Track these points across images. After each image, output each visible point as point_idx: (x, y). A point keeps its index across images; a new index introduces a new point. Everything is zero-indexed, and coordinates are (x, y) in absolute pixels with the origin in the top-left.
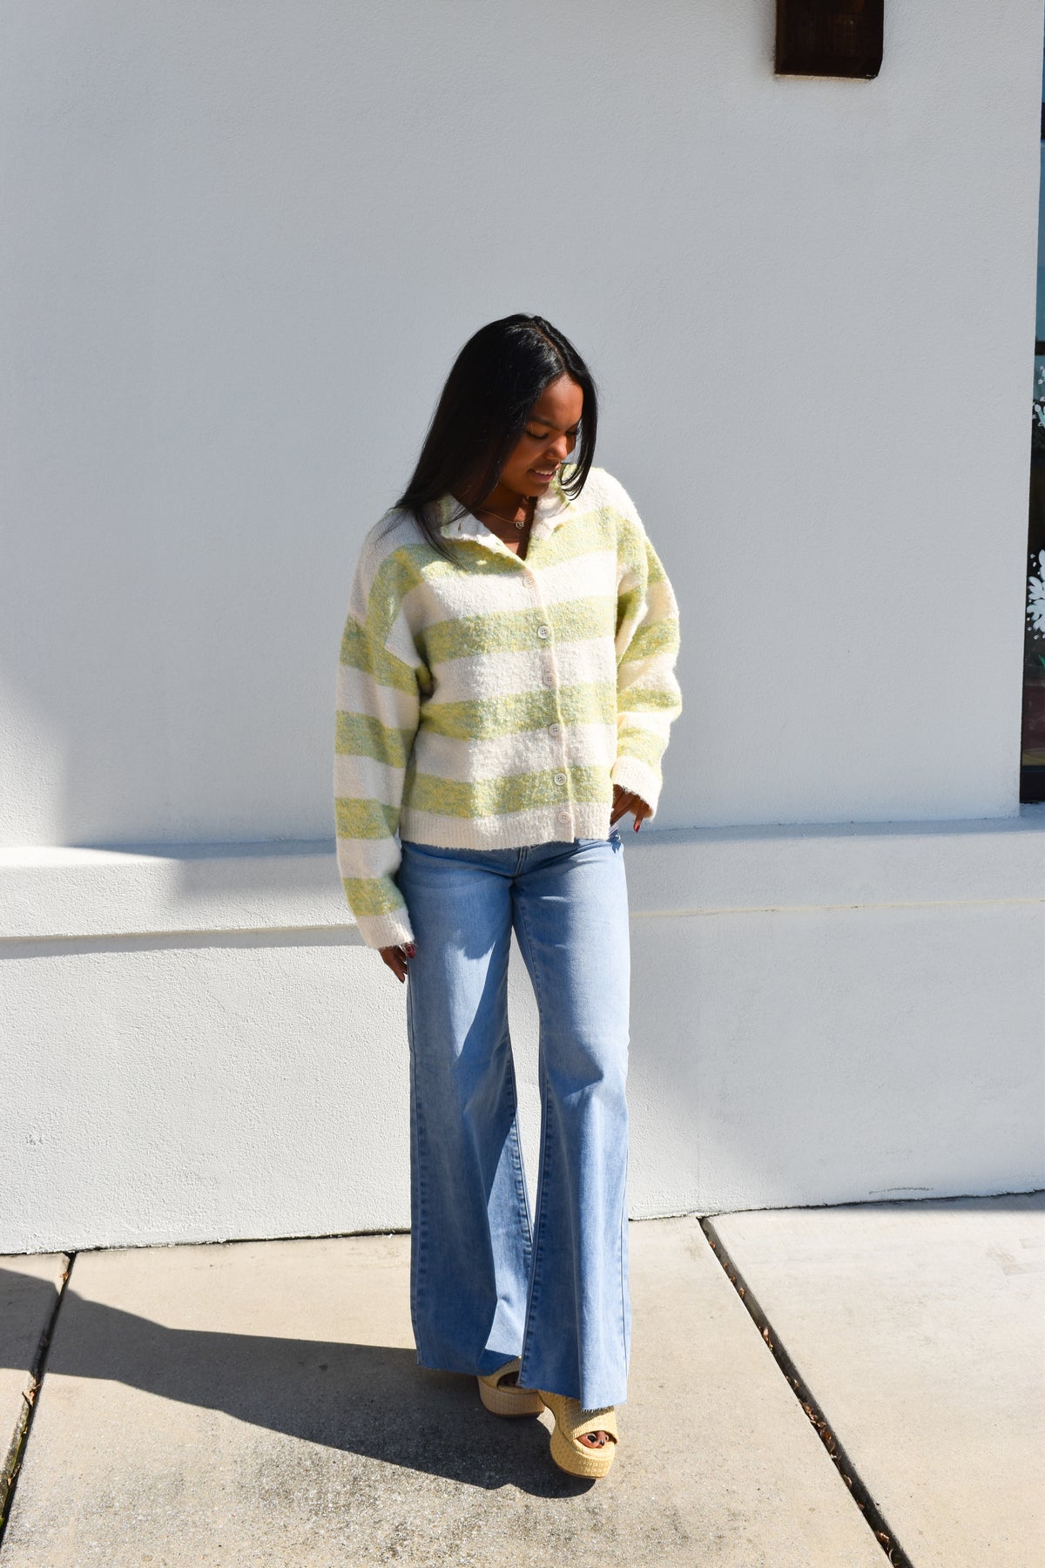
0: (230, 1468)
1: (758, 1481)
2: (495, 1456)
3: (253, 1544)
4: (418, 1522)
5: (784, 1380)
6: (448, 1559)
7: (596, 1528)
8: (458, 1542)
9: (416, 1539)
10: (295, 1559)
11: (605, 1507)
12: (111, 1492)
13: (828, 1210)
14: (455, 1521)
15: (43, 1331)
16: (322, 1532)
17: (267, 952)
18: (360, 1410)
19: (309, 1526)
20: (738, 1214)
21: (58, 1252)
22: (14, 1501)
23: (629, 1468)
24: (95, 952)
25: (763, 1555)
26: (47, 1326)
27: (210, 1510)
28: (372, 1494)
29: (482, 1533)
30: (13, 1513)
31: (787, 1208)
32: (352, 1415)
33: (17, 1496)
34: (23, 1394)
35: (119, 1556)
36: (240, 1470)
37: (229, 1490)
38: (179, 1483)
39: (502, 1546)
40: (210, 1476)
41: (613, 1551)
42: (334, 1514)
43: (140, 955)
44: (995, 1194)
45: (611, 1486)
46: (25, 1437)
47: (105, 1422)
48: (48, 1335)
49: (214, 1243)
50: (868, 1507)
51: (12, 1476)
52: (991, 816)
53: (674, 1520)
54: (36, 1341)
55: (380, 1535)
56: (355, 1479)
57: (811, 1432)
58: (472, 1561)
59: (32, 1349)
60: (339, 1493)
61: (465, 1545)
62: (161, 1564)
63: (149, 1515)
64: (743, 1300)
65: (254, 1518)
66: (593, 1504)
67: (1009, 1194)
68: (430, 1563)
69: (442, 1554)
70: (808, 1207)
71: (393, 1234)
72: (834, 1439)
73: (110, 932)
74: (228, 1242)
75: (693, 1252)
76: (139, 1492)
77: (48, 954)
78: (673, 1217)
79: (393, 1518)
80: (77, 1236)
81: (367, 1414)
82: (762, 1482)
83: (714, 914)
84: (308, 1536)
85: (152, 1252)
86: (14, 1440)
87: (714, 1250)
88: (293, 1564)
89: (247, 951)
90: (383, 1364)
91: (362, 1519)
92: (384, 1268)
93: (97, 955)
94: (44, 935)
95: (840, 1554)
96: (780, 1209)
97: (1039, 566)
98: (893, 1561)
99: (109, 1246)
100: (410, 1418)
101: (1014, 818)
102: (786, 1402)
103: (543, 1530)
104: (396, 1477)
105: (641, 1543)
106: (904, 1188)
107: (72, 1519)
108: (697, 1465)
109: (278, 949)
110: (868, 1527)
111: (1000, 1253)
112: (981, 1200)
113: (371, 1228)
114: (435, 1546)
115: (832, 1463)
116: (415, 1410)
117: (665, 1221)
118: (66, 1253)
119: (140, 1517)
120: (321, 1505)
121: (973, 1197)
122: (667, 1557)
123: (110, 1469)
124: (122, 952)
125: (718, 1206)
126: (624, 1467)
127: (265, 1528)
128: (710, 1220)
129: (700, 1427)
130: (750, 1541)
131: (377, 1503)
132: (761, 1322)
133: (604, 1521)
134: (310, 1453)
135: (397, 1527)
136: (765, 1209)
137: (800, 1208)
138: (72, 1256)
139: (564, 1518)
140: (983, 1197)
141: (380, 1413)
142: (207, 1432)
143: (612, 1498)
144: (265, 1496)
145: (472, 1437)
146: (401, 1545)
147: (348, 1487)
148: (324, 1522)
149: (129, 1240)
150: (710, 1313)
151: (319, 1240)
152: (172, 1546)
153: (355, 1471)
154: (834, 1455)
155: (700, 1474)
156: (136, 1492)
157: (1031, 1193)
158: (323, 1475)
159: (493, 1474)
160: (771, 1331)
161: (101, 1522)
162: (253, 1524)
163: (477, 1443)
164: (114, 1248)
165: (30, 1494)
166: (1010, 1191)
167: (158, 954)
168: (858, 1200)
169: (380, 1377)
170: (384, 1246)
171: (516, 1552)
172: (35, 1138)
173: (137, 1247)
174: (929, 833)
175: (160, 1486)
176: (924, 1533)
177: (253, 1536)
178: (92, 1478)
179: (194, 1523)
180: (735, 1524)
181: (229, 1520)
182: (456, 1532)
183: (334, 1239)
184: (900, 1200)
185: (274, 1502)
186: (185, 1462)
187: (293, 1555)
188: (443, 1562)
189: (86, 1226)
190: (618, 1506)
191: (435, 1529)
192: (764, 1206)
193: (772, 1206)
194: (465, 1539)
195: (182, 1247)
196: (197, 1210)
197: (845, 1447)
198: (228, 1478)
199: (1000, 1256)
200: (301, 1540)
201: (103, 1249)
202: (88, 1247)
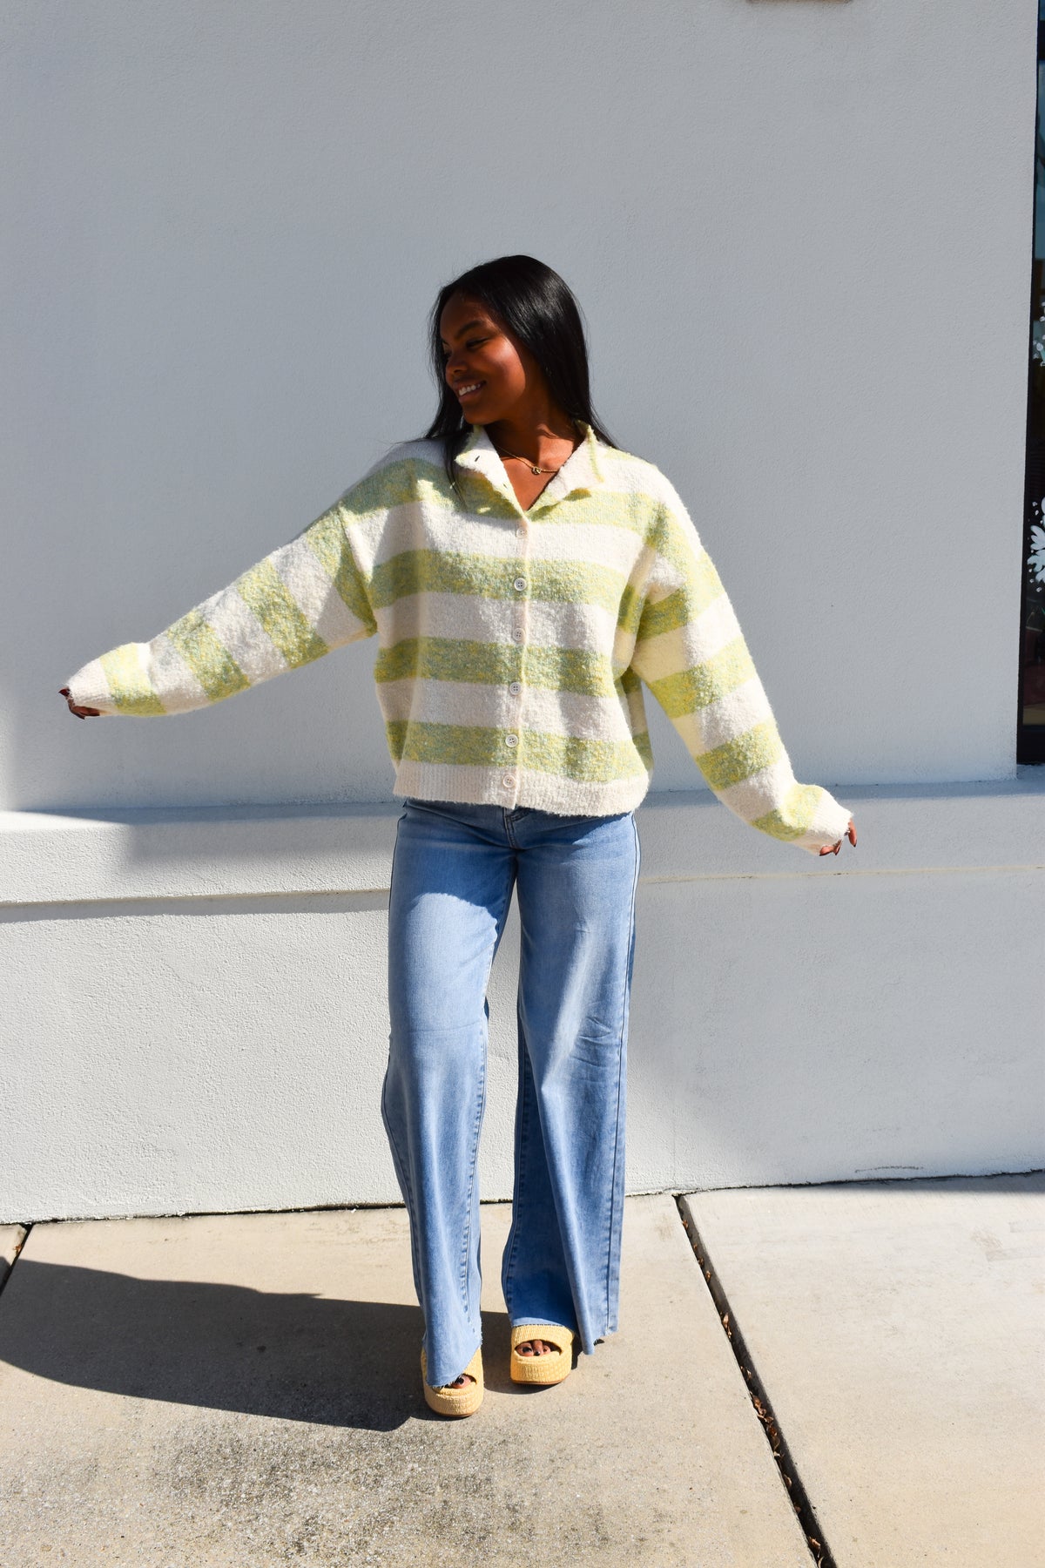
0: (147, 1454)
1: (691, 1479)
3: (156, 1535)
4: (330, 1516)
5: (738, 1370)
6: (354, 1556)
7: (513, 1527)
8: (368, 1538)
9: (325, 1534)
10: (197, 1552)
11: (526, 1504)
12: (22, 1477)
13: (811, 1188)
14: (369, 1515)
16: (230, 1524)
17: (222, 920)
19: (217, 1517)
20: (716, 1193)
21: (14, 1224)
23: (558, 1463)
24: (46, 919)
25: (684, 1561)
27: (119, 1498)
28: (288, 1486)
29: (394, 1529)
31: (767, 1186)
32: (282, 1400)
35: (18, 1546)
36: (157, 1456)
37: (142, 1477)
38: (94, 1467)
39: (413, 1544)
40: (125, 1462)
41: (527, 1552)
42: (245, 1506)
43: (92, 922)
44: (989, 1174)
45: (537, 1481)
47: (30, 1402)
49: (173, 1216)
50: (805, 1510)
52: (986, 779)
53: (597, 1520)
55: (289, 1528)
56: (273, 1468)
57: (756, 1427)
60: (253, 1483)
61: (374, 1543)
62: (59, 1554)
63: (57, 1502)
64: (708, 1284)
65: (162, 1508)
66: (514, 1501)
67: (1004, 1174)
68: (334, 1560)
69: (348, 1552)
70: (790, 1186)
71: (357, 1209)
72: (780, 1435)
73: (60, 899)
74: (188, 1215)
75: (663, 1232)
76: (50, 1477)
78: (648, 1194)
79: (305, 1511)
80: (33, 1208)
81: (297, 1399)
82: (695, 1480)
83: (689, 881)
84: (215, 1528)
85: (108, 1224)
87: (687, 1230)
88: (194, 1558)
89: (201, 918)
90: (323, 1346)
91: (272, 1512)
92: (342, 1244)
93: (52, 922)
95: (766, 1561)
96: (760, 1187)
97: (1041, 514)
99: (66, 1218)
100: (340, 1404)
101: (1011, 780)
102: (735, 1394)
103: (458, 1527)
104: (315, 1467)
105: (558, 1544)
106: (892, 1167)
108: (630, 1460)
109: (234, 916)
110: (800, 1532)
111: (985, 1237)
112: (974, 1180)
113: (333, 1202)
114: (344, 1543)
115: (775, 1462)
116: (346, 1397)
117: (639, 1198)
118: (22, 1225)
119: (47, 1505)
120: (233, 1495)
121: (965, 1177)
122: (582, 1560)
123: (25, 1453)
124: (73, 919)
125: (695, 1184)
126: (553, 1461)
127: (172, 1519)
128: (686, 1198)
129: (639, 1420)
130: (672, 1544)
131: (291, 1494)
132: (722, 1307)
133: (523, 1520)
134: (231, 1439)
135: (307, 1521)
136: (745, 1187)
137: (782, 1186)
138: (28, 1227)
139: (482, 1516)
140: (977, 1177)
141: (311, 1399)
142: (131, 1415)
143: (535, 1494)
144: (178, 1484)
146: (308, 1540)
147: (265, 1477)
148: (234, 1513)
149: (86, 1213)
150: (669, 1297)
151: (279, 1214)
152: (73, 1536)
153: (274, 1460)
154: (778, 1452)
155: (632, 1471)
156: (47, 1477)
157: (1027, 1173)
158: (241, 1464)
159: (416, 1466)
160: (731, 1317)
161: (6, 1508)
162: (161, 1514)
163: (406, 1433)
164: (71, 1220)
166: (1005, 1171)
167: (110, 921)
168: (843, 1178)
170: (346, 1222)
171: (426, 1550)
173: (95, 1220)
174: (917, 796)
175: (72, 1472)
176: (859, 1541)
177: (158, 1527)
178: (6, 1461)
179: (100, 1512)
180: (659, 1526)
181: (137, 1510)
182: (367, 1527)
183: (295, 1214)
184: (888, 1180)
185: (186, 1491)
186: (103, 1447)
187: (195, 1548)
188: (349, 1559)
189: (42, 1198)
190: (540, 1503)
191: (346, 1524)
192: (743, 1184)
193: (753, 1184)
194: (375, 1535)
195: (141, 1219)
196: (155, 1182)
197: (789, 1445)
198: (144, 1464)
199: (984, 1240)
200: (206, 1533)
201: (59, 1221)
202: (44, 1219)
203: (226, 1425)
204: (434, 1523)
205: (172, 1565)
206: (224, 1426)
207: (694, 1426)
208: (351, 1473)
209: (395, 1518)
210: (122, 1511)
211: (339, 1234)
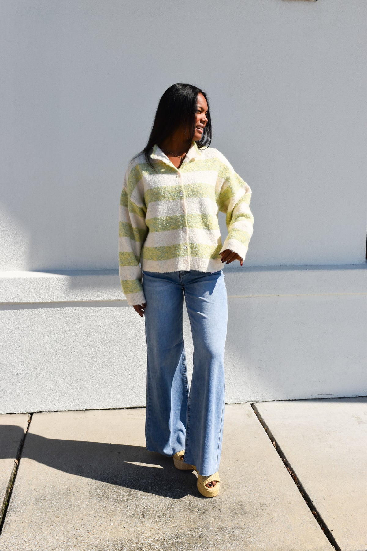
0: (86, 487)
1: (271, 493)
2: (179, 484)
3: (94, 512)
4: (152, 506)
5: (280, 459)
6: (162, 518)
7: (214, 509)
8: (166, 513)
9: (151, 512)
10: (109, 518)
11: (217, 501)
12: (45, 494)
13: (296, 401)
14: (165, 505)
15: (22, 440)
16: (118, 509)
17: (100, 309)
18: (132, 468)
19: (114, 507)
20: (265, 403)
21: (27, 413)
22: (11, 497)
23: (226, 488)
24: (40, 308)
25: (272, 518)
26: (23, 438)
27: (79, 501)
28: (136, 496)
29: (174, 510)
30: (11, 501)
31: (282, 401)
32: (129, 469)
33: (12, 495)
34: (14, 461)
35: (48, 516)
36: (90, 488)
37: (86, 494)
38: (69, 492)
39: (181, 514)
40: (79, 490)
41: (220, 516)
42: (123, 503)
43: (56, 309)
44: (355, 397)
46: (15, 476)
47: (43, 471)
48: (23, 441)
49: (81, 410)
50: (309, 503)
51: (10, 489)
52: (356, 264)
53: (241, 506)
54: (19, 443)
55: (139, 510)
56: (130, 491)
57: (290, 477)
58: (171, 519)
59: (17, 446)
60: (124, 496)
61: (168, 514)
62: (62, 519)
63: (58, 502)
64: (266, 432)
65: (94, 504)
67: (360, 397)
68: (156, 520)
69: (160, 517)
70: (289, 400)
72: (298, 479)
73: (45, 301)
74: (86, 410)
75: (249, 415)
76: (55, 494)
77: (23, 308)
78: (242, 403)
79: (143, 505)
80: (33, 408)
81: (134, 469)
83: (257, 297)
84: (114, 510)
85: (59, 413)
86: (11, 476)
87: (256, 415)
88: (108, 520)
89: (93, 308)
90: (140, 452)
91: (132, 505)
92: (141, 419)
93: (42, 309)
94: (22, 302)
95: (299, 518)
96: (279, 401)
98: (318, 521)
99: (44, 411)
100: (149, 471)
101: (364, 264)
102: (281, 467)
103: (196, 509)
105: (229, 514)
106: (323, 394)
107: (31, 503)
108: (250, 487)
109: (104, 307)
110: (309, 509)
111: (356, 417)
113: (136, 406)
114: (158, 514)
115: (297, 488)
116: (151, 468)
117: (239, 404)
118: (29, 413)
119: (55, 503)
120: (118, 499)
121: (347, 398)
122: (239, 519)
123: (44, 487)
124: (49, 308)
125: (258, 400)
126: (224, 488)
127: (99, 507)
128: (255, 404)
129: (250, 475)
130: (268, 513)
131: (138, 499)
132: (272, 439)
133: (217, 506)
135: (145, 507)
137: (286, 400)
138: (31, 414)
139: (203, 505)
140: (351, 398)
143: (220, 498)
144: (99, 496)
145: (171, 477)
146: (146, 513)
147: (128, 494)
148: (119, 505)
149: (51, 409)
150: (254, 436)
151: (118, 410)
152: (66, 513)
154: (298, 485)
155: (251, 491)
156: (54, 494)
158: (119, 490)
159: (178, 490)
160: (276, 442)
161: (41, 504)
162: (94, 506)
163: (173, 479)
164: (46, 412)
165: (17, 495)
166: (360, 395)
167: (62, 309)
168: (307, 398)
169: (139, 456)
170: (141, 412)
171: (186, 516)
172: (19, 373)
173: (54, 412)
174: (334, 269)
175: (62, 493)
176: (329, 512)
177: (94, 510)
178: (38, 489)
179: (74, 505)
180: (263, 508)
181: (86, 504)
182: (165, 509)
183: (123, 410)
184: (321, 398)
185: (102, 498)
186: (71, 485)
187: (108, 516)
188: (161, 519)
189: (36, 404)
190: (222, 501)
191: (158, 508)
192: (274, 400)
193: (277, 400)
194: (168, 512)
195: (70, 412)
196: (75, 399)
197: (301, 482)
198: (86, 490)
199: (357, 418)
200: (111, 511)
201: (42, 412)
202: (37, 411)
203: (112, 478)
204: (187, 508)
205: (101, 522)
206: (111, 478)
207: (269, 476)
208: (157, 492)
209: (174, 506)
210: (81, 505)
211: (139, 416)
